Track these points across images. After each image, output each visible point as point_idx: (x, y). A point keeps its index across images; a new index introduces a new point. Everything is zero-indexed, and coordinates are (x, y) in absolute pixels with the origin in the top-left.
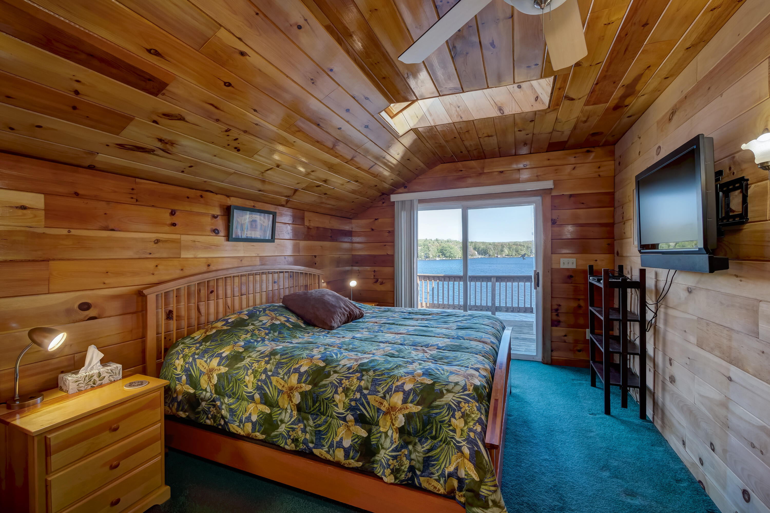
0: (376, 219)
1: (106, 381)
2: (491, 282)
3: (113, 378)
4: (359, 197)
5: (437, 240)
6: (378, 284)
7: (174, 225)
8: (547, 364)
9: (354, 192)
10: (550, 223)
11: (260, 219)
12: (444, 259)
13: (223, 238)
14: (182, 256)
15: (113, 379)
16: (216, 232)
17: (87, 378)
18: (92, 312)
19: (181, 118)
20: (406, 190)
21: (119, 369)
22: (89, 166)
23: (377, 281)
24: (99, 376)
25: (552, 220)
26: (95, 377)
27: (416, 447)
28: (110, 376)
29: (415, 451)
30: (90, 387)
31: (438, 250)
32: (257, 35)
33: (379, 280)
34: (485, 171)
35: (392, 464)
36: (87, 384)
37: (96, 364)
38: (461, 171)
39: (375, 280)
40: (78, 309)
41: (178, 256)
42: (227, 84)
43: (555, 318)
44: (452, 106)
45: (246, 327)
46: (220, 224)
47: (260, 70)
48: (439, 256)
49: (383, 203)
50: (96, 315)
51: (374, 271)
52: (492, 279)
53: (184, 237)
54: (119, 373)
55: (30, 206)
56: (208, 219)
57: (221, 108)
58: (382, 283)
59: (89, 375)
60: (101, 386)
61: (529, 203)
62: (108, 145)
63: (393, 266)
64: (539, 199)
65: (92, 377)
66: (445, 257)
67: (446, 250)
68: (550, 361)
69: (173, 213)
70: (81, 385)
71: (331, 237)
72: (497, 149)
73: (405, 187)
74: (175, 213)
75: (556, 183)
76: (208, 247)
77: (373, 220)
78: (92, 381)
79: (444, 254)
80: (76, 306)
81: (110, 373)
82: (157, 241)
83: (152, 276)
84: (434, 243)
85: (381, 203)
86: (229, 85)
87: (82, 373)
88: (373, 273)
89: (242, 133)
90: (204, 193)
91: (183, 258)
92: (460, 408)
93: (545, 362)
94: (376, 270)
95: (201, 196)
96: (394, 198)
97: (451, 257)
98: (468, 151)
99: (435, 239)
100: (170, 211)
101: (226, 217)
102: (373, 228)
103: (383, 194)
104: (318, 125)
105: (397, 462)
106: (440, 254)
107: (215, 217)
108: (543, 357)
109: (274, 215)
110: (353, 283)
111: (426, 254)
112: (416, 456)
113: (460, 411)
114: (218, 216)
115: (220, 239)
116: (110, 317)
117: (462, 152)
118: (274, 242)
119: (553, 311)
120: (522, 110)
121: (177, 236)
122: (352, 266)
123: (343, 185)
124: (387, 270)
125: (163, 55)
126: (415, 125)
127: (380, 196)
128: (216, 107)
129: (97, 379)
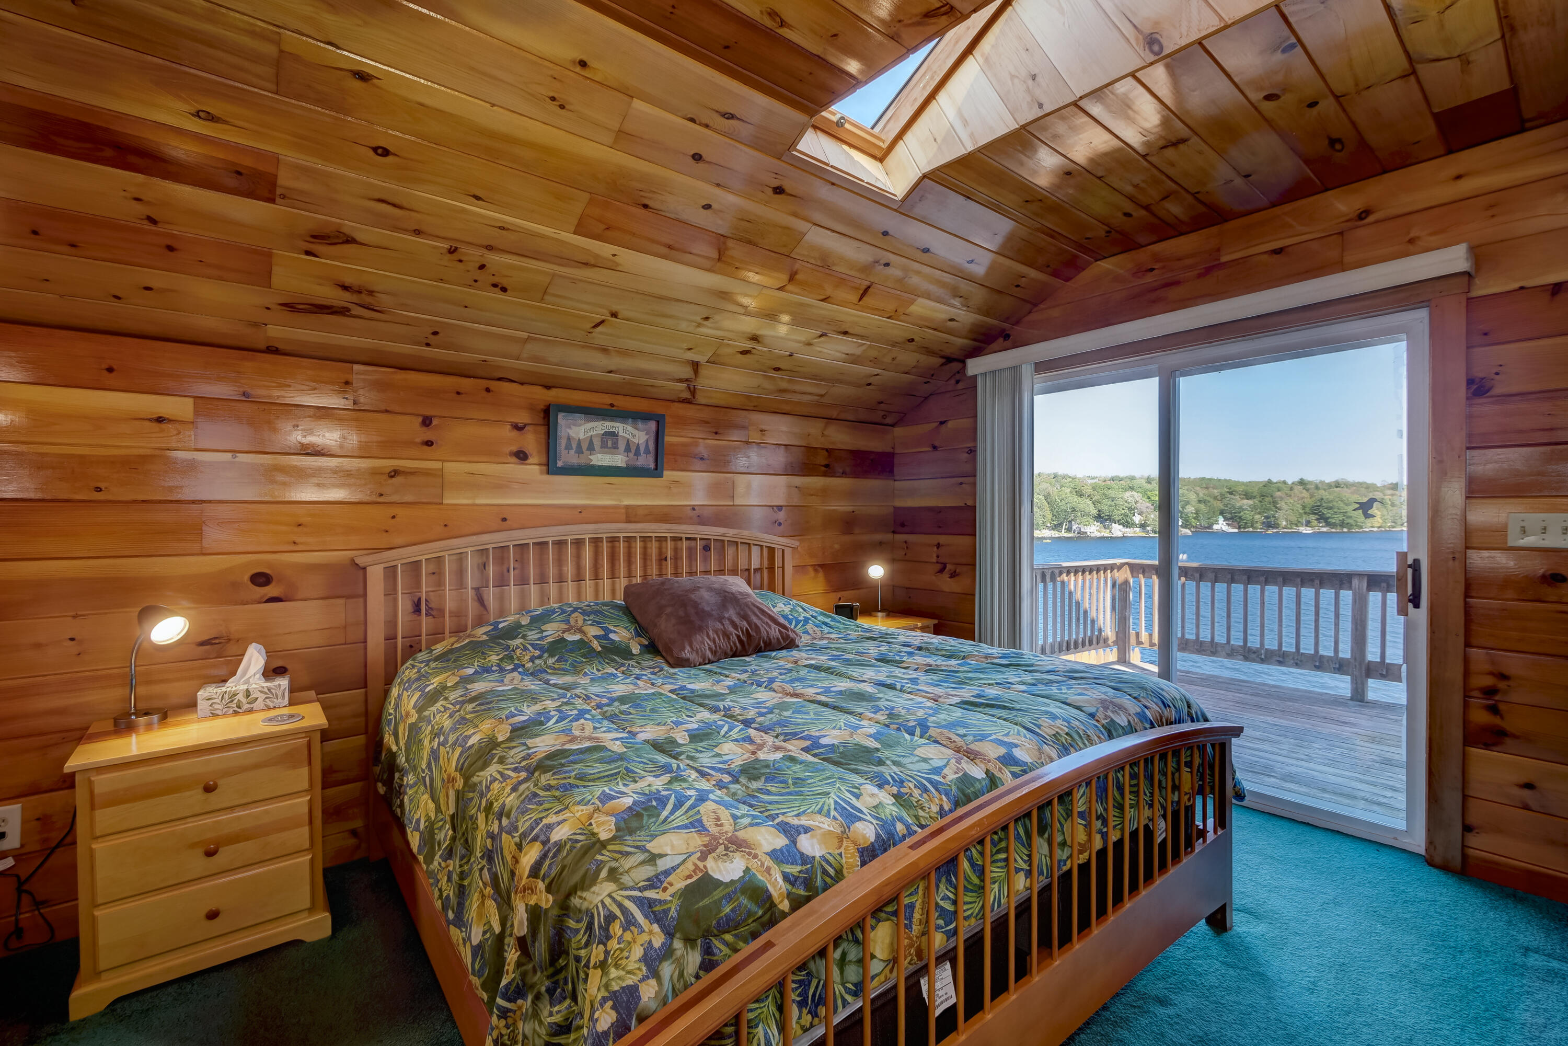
0: (942, 423)
1: (259, 704)
2: (1350, 588)
3: (273, 702)
4: (878, 371)
5: (1302, 482)
6: (945, 576)
7: (429, 443)
8: (1445, 868)
9: (854, 359)
10: (1462, 392)
11: (625, 430)
12: (1325, 529)
13: (537, 467)
14: (446, 501)
15: (272, 705)
16: (521, 456)
17: (226, 696)
18: (271, 590)
19: (350, 240)
20: (1008, 343)
21: (282, 688)
22: (268, 348)
23: (945, 568)
24: (248, 696)
25: (1470, 382)
26: (240, 697)
27: (540, 1005)
28: (267, 698)
29: (536, 1015)
30: (231, 711)
31: (1304, 507)
32: (358, 25)
33: (949, 567)
34: (1224, 259)
35: (497, 1027)
36: (227, 707)
37: (255, 675)
38: (1152, 270)
39: (939, 567)
40: (249, 583)
41: (439, 501)
42: (380, 151)
43: (1481, 717)
44: (1016, 81)
45: (511, 640)
46: (531, 441)
47: (422, 105)
48: (1308, 524)
49: (958, 382)
50: (282, 596)
51: (938, 546)
52: (1355, 582)
53: (450, 467)
54: (283, 695)
55: (171, 418)
56: (506, 432)
57: (405, 204)
58: (953, 575)
59: (230, 691)
60: (251, 711)
61: (1386, 335)
62: (268, 308)
63: (974, 535)
64: (1419, 318)
65: (235, 695)
66: (1328, 524)
67: (1331, 508)
68: (1457, 862)
69: (427, 422)
70: (216, 706)
71: (827, 466)
72: (1239, 182)
73: (1007, 337)
74: (431, 422)
75: (1478, 254)
76: (501, 486)
77: (936, 424)
78: (235, 701)
79: (1322, 518)
80: (246, 578)
81: (266, 693)
82: (394, 473)
83: (385, 534)
84: (1291, 489)
85: (953, 381)
86: (386, 153)
87: (231, 685)
88: (935, 549)
89: (486, 251)
90: (493, 385)
91: (448, 505)
92: (607, 937)
93: (1438, 860)
94: (941, 543)
95: (488, 390)
96: (975, 366)
97: (1349, 526)
98: (1147, 208)
99: (1297, 479)
100: (420, 419)
101: (543, 429)
102: (937, 444)
103: (949, 360)
104: (646, 206)
105: (507, 1027)
106: (1313, 517)
107: (518, 428)
108: (1430, 843)
109: (660, 422)
110: (876, 571)
111: (1267, 517)
112: (534, 1030)
113: (605, 945)
114: (525, 425)
115: (532, 470)
116: (305, 600)
117: (1127, 215)
118: (661, 476)
119: (1476, 693)
120: (1221, 18)
121: (438, 465)
122: (894, 532)
123: (809, 344)
124: (961, 541)
125: (223, 118)
126: (929, 163)
127: (942, 365)
128: (394, 205)
129: (244, 700)
